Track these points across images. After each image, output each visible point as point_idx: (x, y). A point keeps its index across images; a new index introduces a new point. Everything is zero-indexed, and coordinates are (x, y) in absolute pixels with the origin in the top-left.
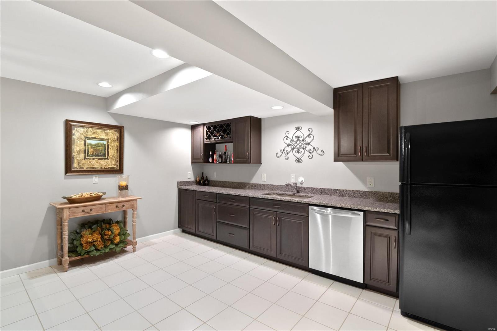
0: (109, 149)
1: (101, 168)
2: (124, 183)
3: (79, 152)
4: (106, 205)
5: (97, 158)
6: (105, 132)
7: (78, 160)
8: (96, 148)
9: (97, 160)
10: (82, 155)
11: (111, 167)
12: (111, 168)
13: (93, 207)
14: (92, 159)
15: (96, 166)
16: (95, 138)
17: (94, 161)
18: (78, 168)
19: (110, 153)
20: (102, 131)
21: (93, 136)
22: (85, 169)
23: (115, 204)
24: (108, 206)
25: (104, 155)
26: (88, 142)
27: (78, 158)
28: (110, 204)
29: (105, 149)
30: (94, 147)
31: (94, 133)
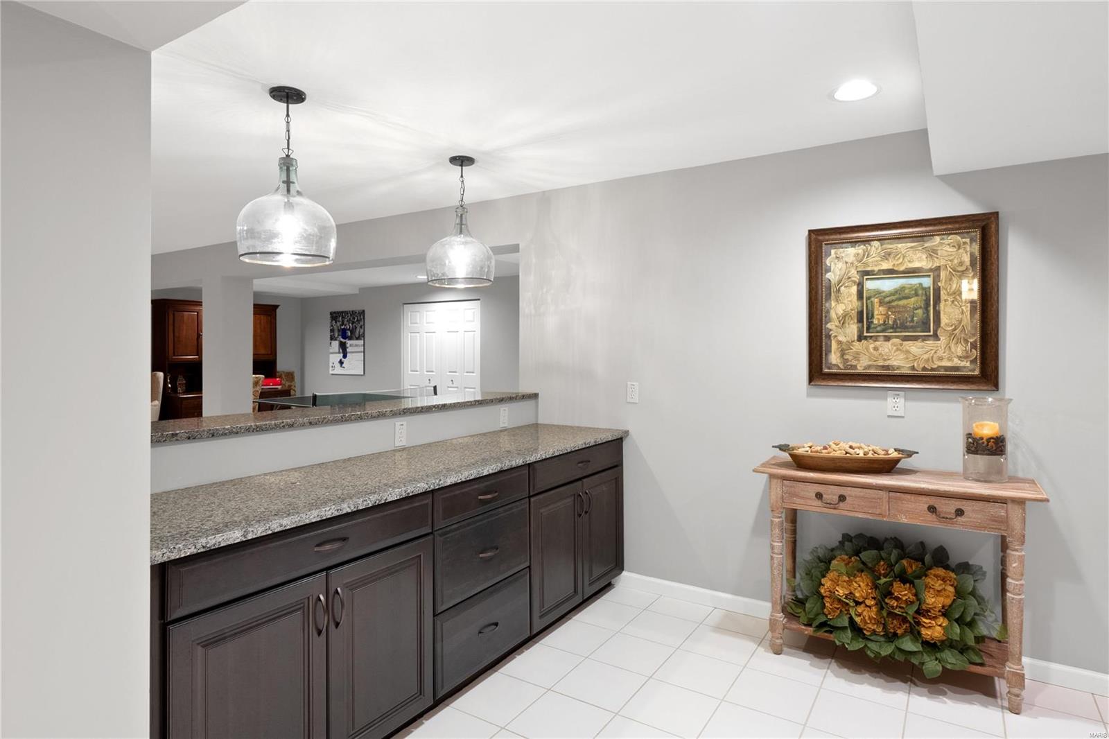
0: (942, 305)
1: (913, 368)
2: (987, 429)
3: (843, 320)
4: (891, 494)
5: (897, 337)
6: (926, 245)
7: (840, 343)
8: (895, 304)
9: (897, 341)
10: (853, 329)
11: (949, 364)
12: (947, 369)
13: (849, 493)
14: (882, 339)
15: (894, 362)
16: (891, 272)
17: (889, 344)
18: (842, 367)
19: (942, 316)
20: (913, 244)
21: (885, 266)
22: (860, 370)
23: (924, 499)
24: (900, 499)
25: (925, 325)
26: (870, 285)
27: (841, 338)
28: (908, 496)
29: (927, 305)
30: (890, 302)
31: (887, 256)
